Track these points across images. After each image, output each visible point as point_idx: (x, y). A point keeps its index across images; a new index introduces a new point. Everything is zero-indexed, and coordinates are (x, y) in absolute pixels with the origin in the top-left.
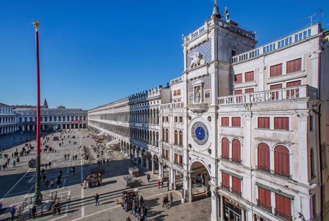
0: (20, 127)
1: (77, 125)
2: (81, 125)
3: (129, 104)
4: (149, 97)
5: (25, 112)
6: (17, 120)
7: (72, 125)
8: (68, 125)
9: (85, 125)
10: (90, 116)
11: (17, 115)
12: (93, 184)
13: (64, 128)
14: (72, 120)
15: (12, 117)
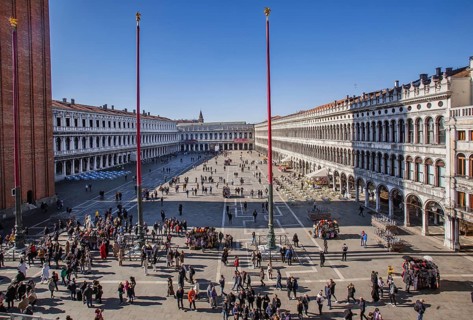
0: (183, 147)
1: (241, 145)
2: (246, 145)
3: (353, 111)
4: (404, 98)
5: (186, 128)
6: (178, 139)
7: (236, 145)
8: (231, 145)
9: (251, 145)
10: (260, 132)
11: (180, 131)
12: (328, 235)
13: (226, 148)
14: (236, 138)
15: (175, 134)
